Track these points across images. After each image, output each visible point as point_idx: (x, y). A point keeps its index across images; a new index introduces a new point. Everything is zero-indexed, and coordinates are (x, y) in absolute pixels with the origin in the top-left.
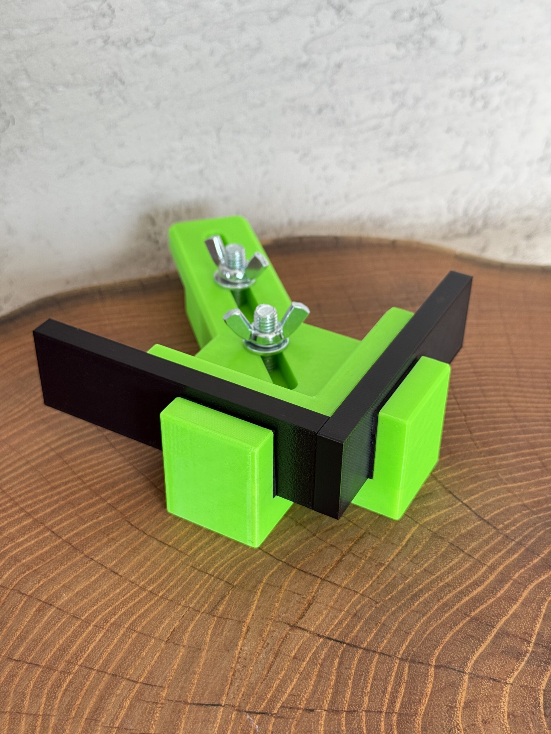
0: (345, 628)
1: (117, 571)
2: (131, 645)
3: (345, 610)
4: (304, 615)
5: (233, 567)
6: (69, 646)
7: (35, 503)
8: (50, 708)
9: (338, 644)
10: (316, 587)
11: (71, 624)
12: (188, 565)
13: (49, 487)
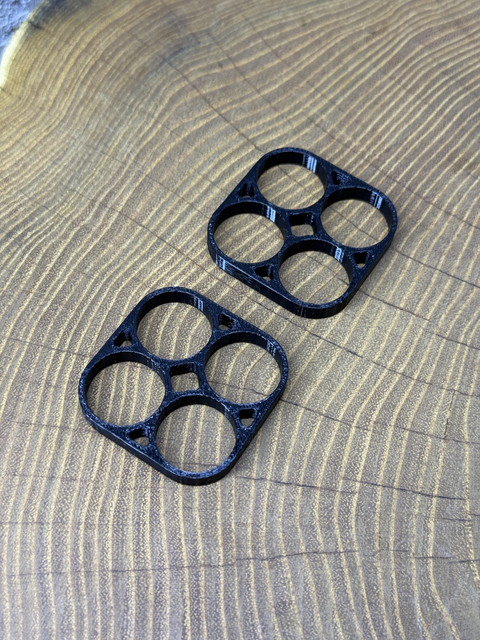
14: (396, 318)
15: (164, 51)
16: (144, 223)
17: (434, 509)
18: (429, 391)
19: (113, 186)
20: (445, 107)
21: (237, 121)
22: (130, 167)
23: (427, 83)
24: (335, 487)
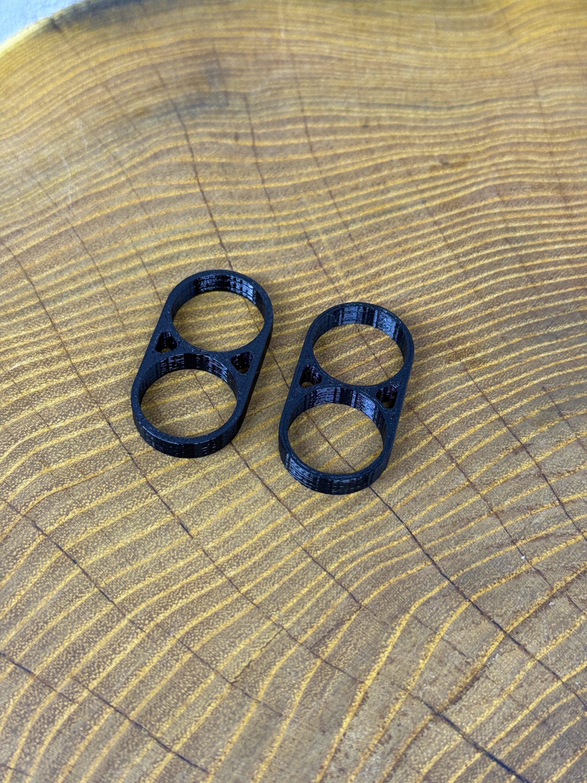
0: (521, 744)
1: (188, 524)
2: (176, 674)
3: (531, 707)
4: (460, 698)
5: (368, 568)
6: (84, 649)
7: (95, 362)
8: (28, 759)
9: (504, 771)
10: (493, 648)
11: (97, 607)
12: (299, 545)
13: (122, 335)
14: (265, 507)
15: (181, 100)
16: (34, 278)
17: (161, 768)
18: (250, 615)
19: (26, 225)
20: (485, 280)
21: (217, 205)
22: (59, 212)
23: (478, 244)
24: (56, 683)
